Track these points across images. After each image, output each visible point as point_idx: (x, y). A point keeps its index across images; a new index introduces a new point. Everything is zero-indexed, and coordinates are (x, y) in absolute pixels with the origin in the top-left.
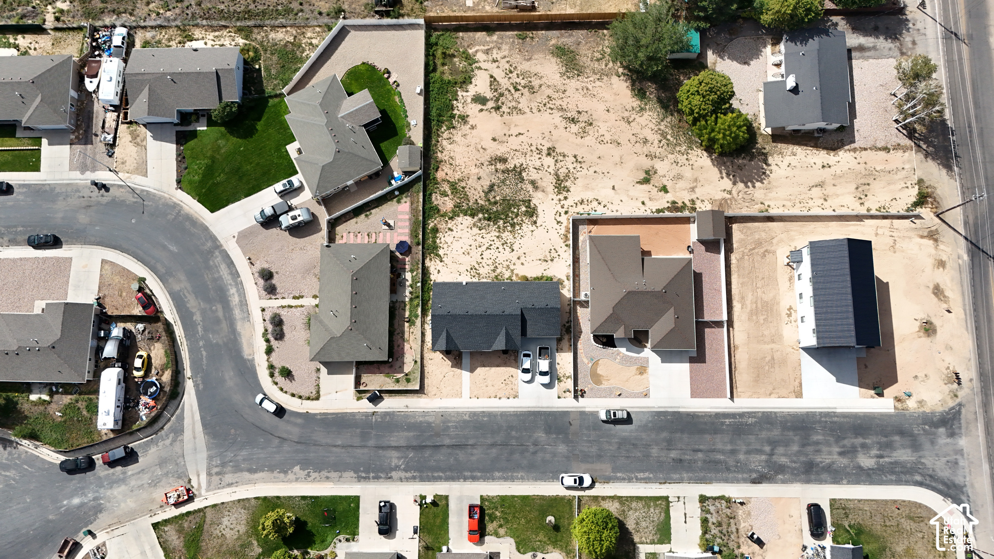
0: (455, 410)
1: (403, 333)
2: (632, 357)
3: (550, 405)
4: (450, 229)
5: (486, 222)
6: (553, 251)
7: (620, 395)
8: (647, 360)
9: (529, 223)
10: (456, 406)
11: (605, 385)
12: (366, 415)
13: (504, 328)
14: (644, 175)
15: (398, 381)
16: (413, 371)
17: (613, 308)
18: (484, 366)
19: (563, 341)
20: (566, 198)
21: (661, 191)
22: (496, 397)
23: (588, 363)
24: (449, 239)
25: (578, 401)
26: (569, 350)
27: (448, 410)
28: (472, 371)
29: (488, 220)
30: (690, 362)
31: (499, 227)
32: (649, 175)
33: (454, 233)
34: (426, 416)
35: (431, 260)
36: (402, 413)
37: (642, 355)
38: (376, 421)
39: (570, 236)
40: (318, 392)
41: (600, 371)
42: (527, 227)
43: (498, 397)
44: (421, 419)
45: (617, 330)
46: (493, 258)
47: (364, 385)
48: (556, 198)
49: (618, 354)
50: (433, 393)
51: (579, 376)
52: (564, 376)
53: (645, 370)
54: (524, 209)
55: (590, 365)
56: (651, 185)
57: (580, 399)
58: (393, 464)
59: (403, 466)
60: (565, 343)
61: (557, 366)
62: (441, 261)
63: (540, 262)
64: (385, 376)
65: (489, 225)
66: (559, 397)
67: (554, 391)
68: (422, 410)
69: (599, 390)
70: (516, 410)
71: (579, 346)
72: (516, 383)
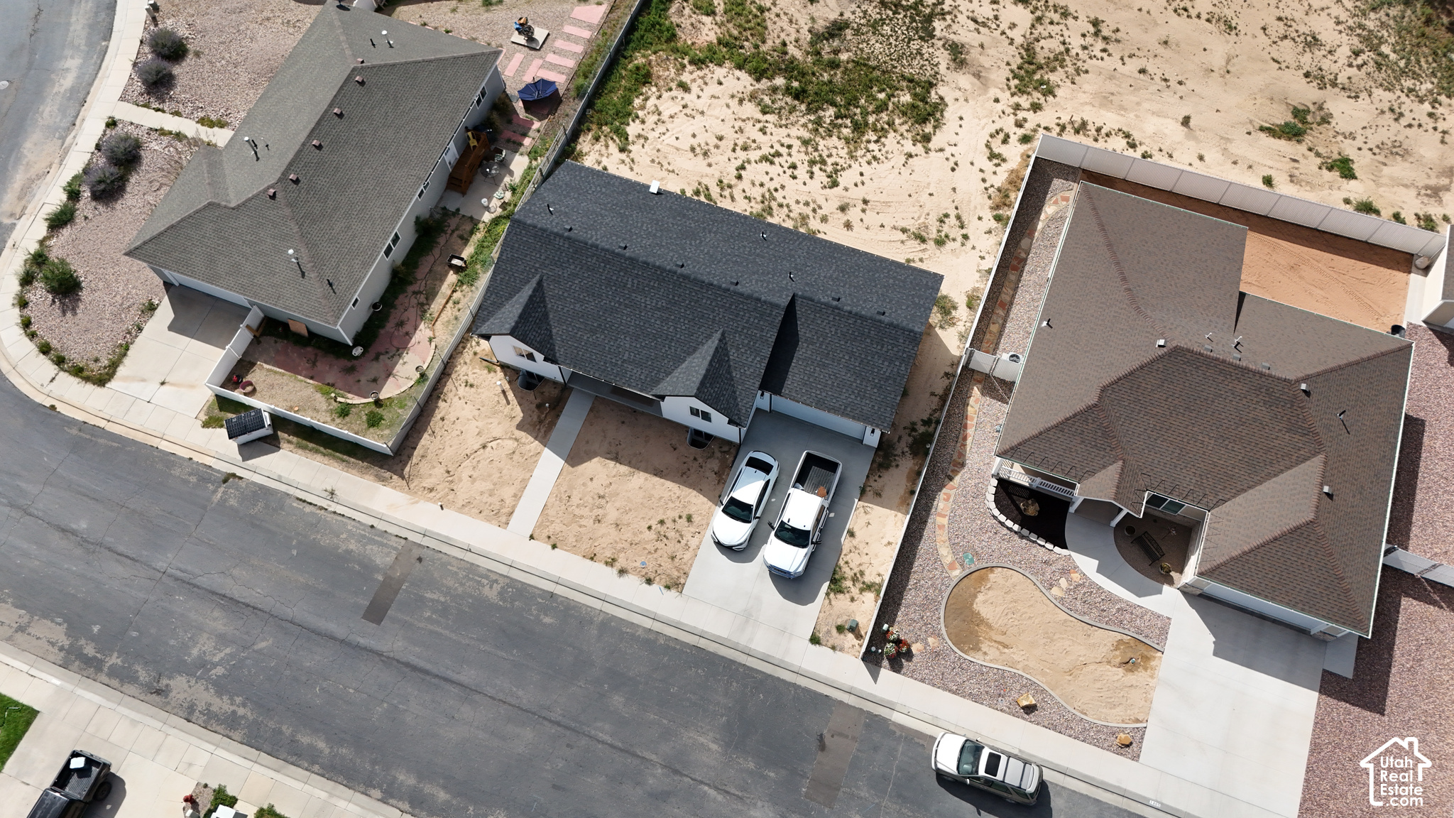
0: (469, 557)
1: (431, 295)
2: (1111, 599)
3: (777, 653)
4: (684, 87)
5: (789, 100)
6: (952, 220)
7: (1029, 709)
8: (1163, 626)
9: (909, 135)
10: (476, 544)
11: (988, 657)
12: (205, 475)
13: (718, 335)
14: (1289, 118)
15: (344, 411)
16: (400, 400)
17: (1104, 389)
18: (616, 459)
19: (893, 471)
20: (1036, 107)
21: (1330, 169)
22: (611, 563)
23: (952, 566)
24: (668, 106)
25: (875, 676)
26: (901, 505)
27: (445, 549)
28: (574, 458)
29: (796, 97)
30: (1323, 690)
31: (819, 122)
32: (1304, 121)
33: (689, 98)
34: (372, 542)
35: (597, 139)
36: (308, 509)
37: (1149, 603)
38: (223, 501)
39: (1017, 197)
40: (114, 366)
41: (984, 605)
42: (897, 144)
43: (618, 565)
44: (353, 546)
45: (1093, 473)
46: (772, 185)
47: (249, 389)
48: (1007, 99)
49: (1065, 572)
50: (428, 483)
51: (909, 597)
52: (855, 579)
53: (1146, 659)
54: (906, 98)
55: (957, 573)
56: (1302, 148)
57: (885, 673)
58: (195, 652)
59: (219, 671)
60: (896, 479)
61: (845, 541)
62: (622, 150)
63: (904, 237)
64: (318, 390)
65: (793, 110)
66: (815, 640)
67: (807, 615)
68: (370, 521)
69: (962, 666)
70: (657, 627)
71: (943, 503)
72: (693, 543)
